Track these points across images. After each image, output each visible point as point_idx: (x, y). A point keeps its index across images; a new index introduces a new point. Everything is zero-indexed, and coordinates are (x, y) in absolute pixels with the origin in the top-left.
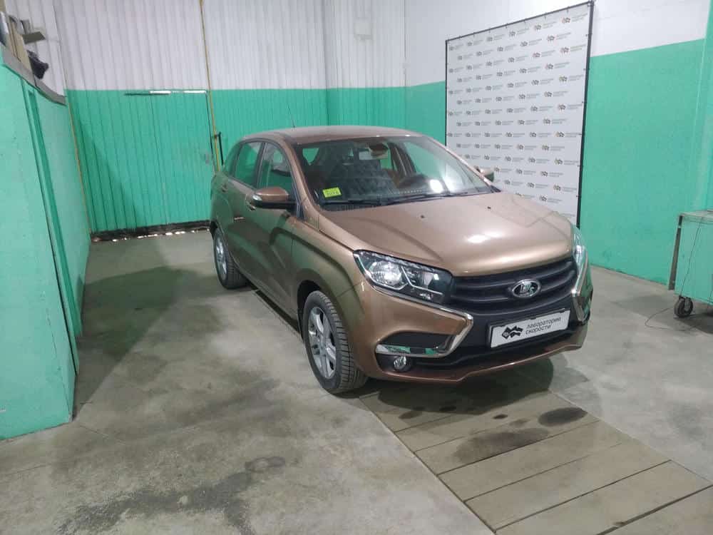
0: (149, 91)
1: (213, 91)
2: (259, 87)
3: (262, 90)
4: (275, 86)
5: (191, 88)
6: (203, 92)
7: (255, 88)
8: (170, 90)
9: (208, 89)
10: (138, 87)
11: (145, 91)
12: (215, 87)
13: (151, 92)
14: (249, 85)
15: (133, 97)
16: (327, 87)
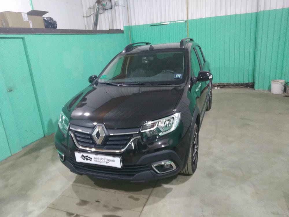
0: (160, 23)
1: (189, 20)
2: (214, 16)
3: (215, 17)
4: (223, 14)
5: (178, 20)
6: (184, 21)
7: (211, 16)
8: (169, 22)
10: (155, 22)
11: (158, 23)
12: (190, 18)
13: (161, 24)
14: (208, 15)
15: (153, 27)
16: (257, 10)
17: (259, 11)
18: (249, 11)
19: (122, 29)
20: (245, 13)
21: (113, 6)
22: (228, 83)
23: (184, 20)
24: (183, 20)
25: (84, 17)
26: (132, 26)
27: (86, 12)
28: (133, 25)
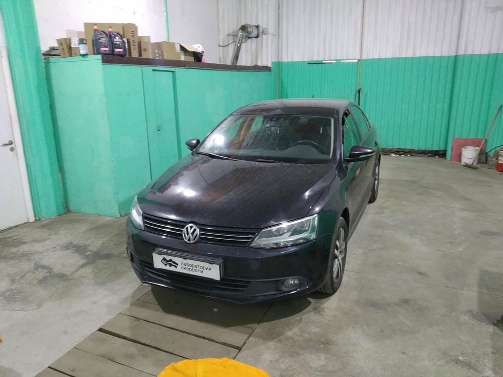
1: (363, 60)
2: (397, 56)
3: (399, 58)
4: (410, 55)
5: (348, 58)
6: (356, 61)
7: (394, 57)
8: (334, 60)
9: (359, 58)
10: (315, 59)
11: (319, 61)
12: (364, 57)
13: (323, 62)
14: (389, 55)
15: (312, 65)
17: (458, 54)
18: (445, 53)
19: (270, 65)
20: (440, 55)
21: (261, 34)
22: (411, 148)
23: (355, 59)
25: (219, 46)
26: (282, 62)
27: (223, 40)
28: (284, 61)
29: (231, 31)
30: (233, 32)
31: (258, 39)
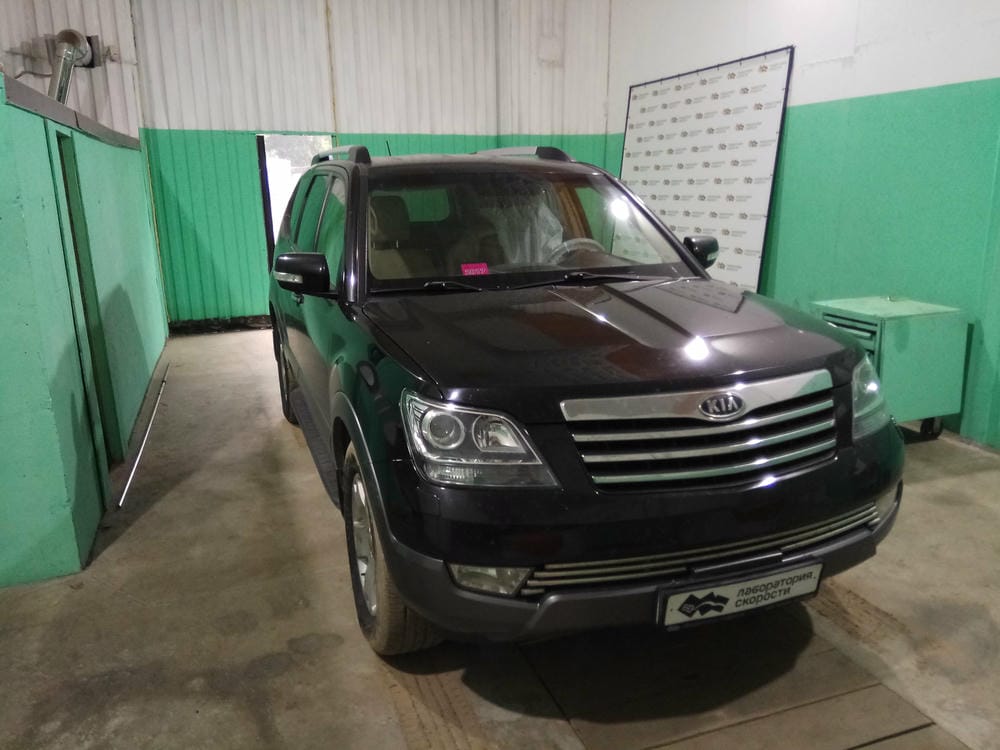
1: (342, 135)
3: (407, 135)
9: (332, 131)
12: (344, 130)
16: (498, 132)
17: (502, 133)
18: (482, 132)
19: (133, 134)
20: (473, 133)
21: (101, 59)
23: (326, 133)
24: (322, 131)
26: (155, 131)
28: (158, 127)
29: (18, 45)
30: (22, 46)
31: (93, 70)
